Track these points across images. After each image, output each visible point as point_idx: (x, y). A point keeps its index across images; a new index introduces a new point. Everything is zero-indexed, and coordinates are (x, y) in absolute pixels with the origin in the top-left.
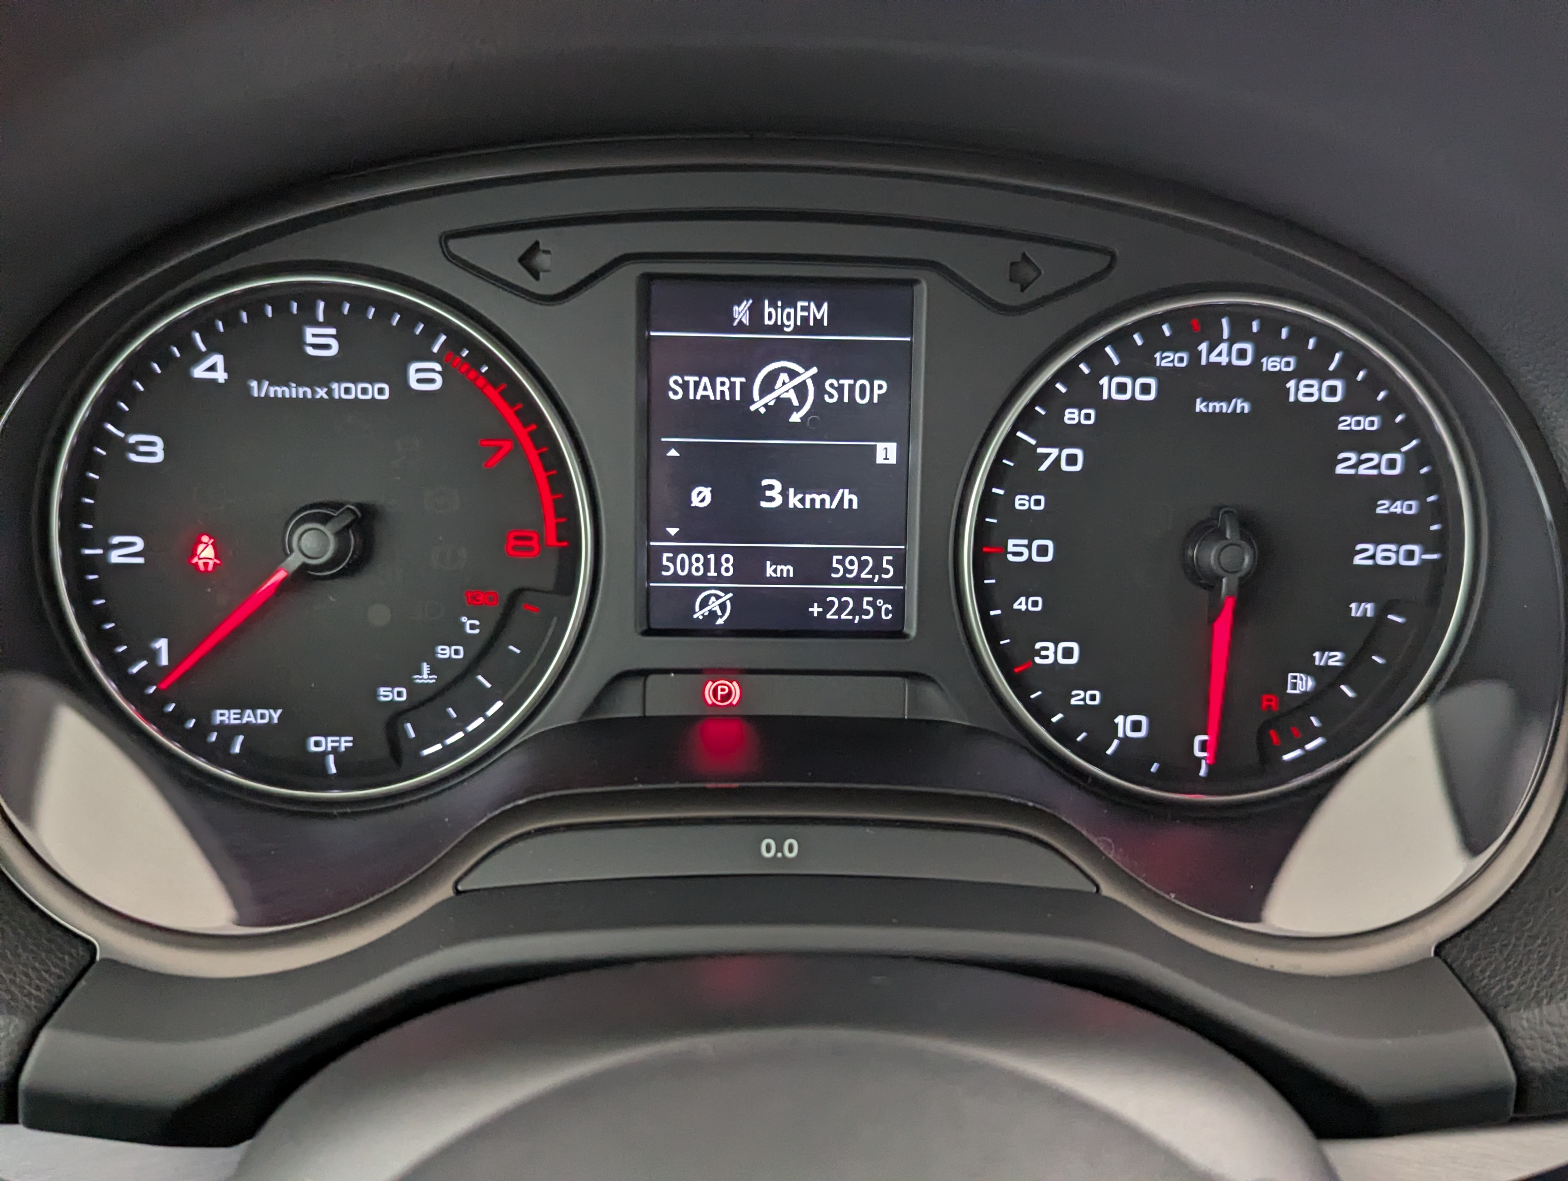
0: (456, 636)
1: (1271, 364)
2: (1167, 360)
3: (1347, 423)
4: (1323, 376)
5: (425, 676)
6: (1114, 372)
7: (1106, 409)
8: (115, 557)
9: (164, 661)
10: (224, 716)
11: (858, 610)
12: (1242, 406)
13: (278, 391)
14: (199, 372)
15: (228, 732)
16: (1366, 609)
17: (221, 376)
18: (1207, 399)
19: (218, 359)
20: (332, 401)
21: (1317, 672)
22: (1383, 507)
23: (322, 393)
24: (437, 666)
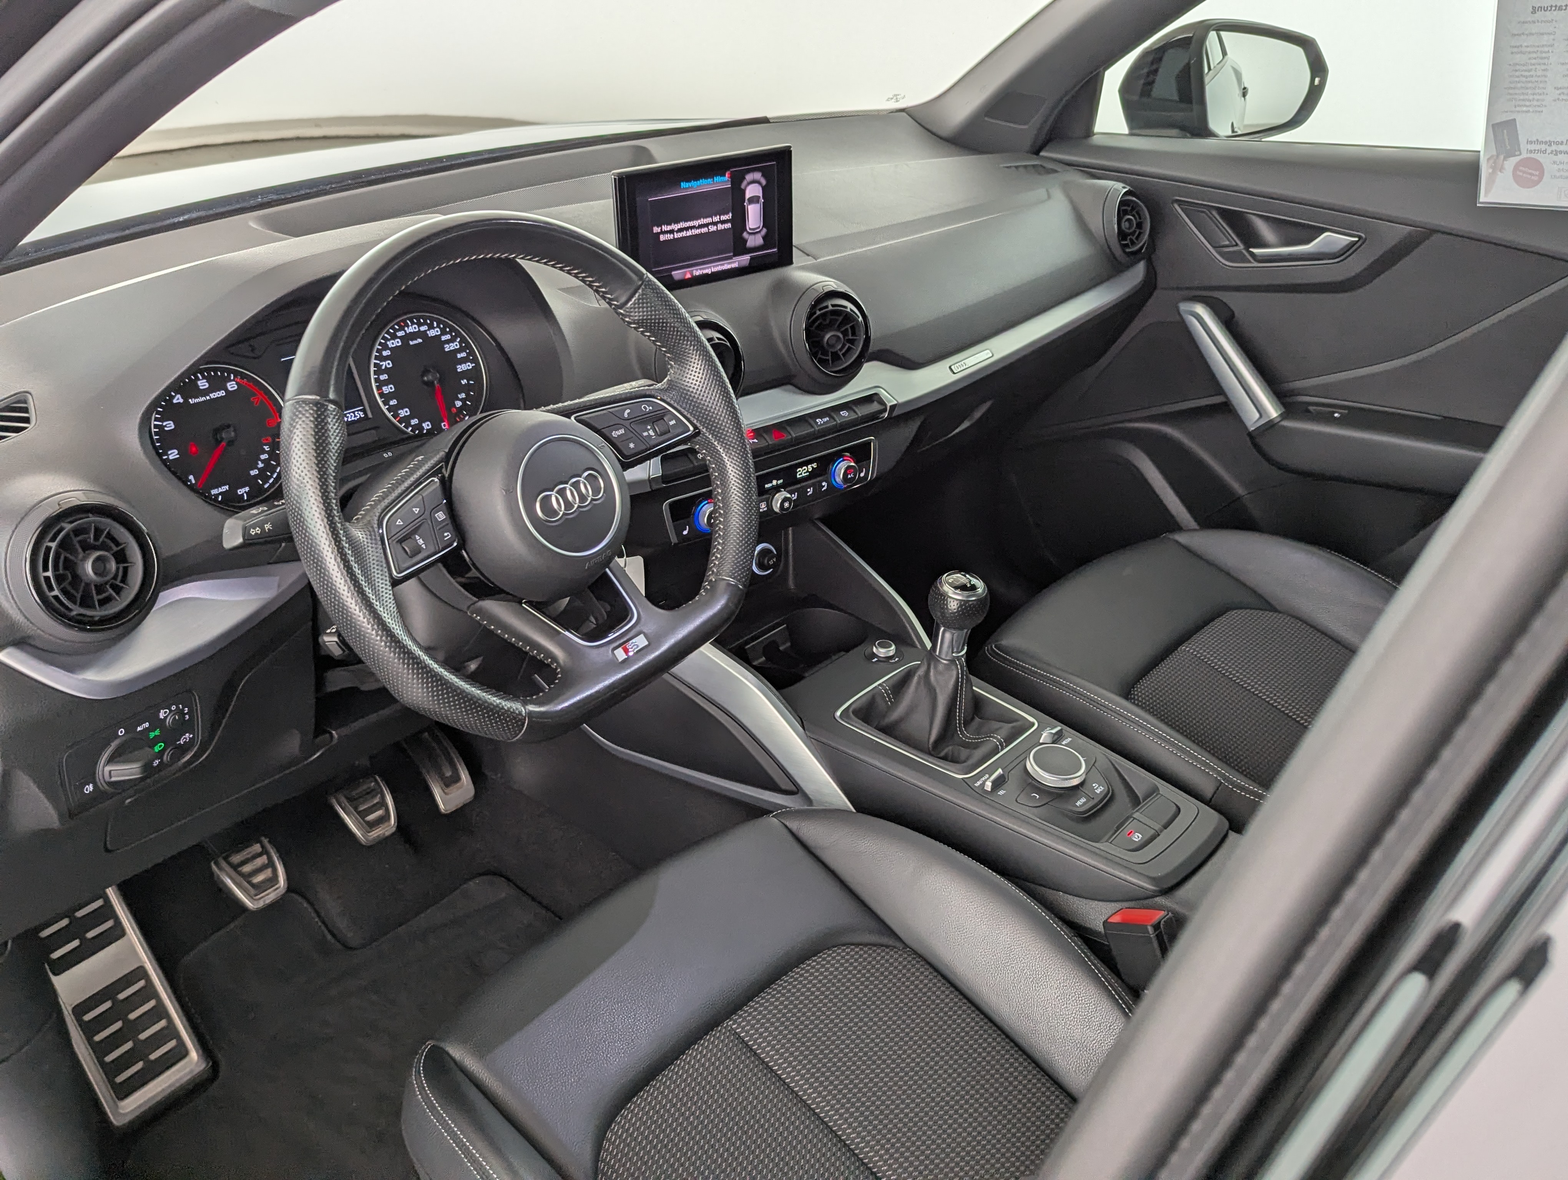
0: (264, 452)
1: (423, 328)
2: (400, 334)
3: (444, 338)
4: (434, 328)
5: (261, 465)
6: (389, 340)
7: (391, 349)
8: (171, 457)
9: (193, 482)
10: (214, 492)
11: (355, 416)
12: (420, 340)
13: (197, 400)
14: (175, 401)
15: (217, 496)
16: (464, 382)
17: (181, 401)
18: (412, 340)
19: (179, 396)
20: (211, 400)
21: (461, 400)
22: (459, 356)
23: (208, 398)
24: (263, 461)
